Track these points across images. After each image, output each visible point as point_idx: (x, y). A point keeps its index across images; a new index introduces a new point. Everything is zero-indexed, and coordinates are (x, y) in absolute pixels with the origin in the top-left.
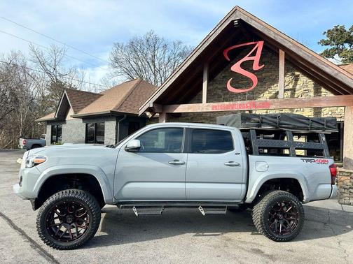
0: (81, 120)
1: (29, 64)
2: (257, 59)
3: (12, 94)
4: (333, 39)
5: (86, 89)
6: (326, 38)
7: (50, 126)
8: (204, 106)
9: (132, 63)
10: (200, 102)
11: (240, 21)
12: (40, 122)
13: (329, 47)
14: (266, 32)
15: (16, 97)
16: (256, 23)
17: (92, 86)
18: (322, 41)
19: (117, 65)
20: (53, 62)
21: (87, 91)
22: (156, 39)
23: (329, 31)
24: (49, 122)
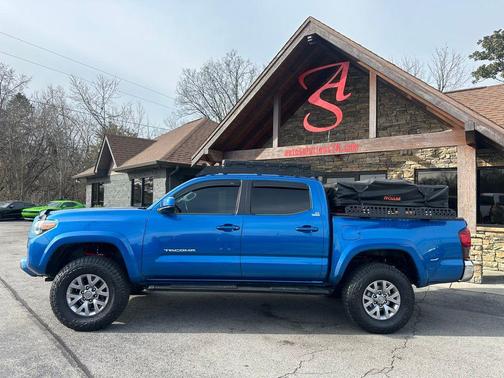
0: (126, 176)
2: (341, 86)
3: (51, 144)
4: (491, 49)
6: (481, 49)
7: (91, 186)
8: (274, 152)
11: (315, 36)
12: (78, 179)
14: (347, 50)
16: (335, 38)
18: (477, 54)
19: (186, 100)
20: (101, 100)
22: (240, 62)
23: (486, 38)
24: (89, 178)
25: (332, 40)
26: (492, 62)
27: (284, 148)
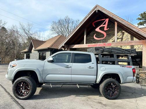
0: (37, 52)
1: (19, 30)
3: (13, 42)
4: (143, 17)
5: (41, 39)
6: (140, 17)
7: (26, 54)
8: (84, 45)
9: (59, 29)
10: (83, 43)
11: (99, 11)
12: (22, 52)
13: (141, 21)
15: (14, 43)
16: (105, 11)
17: (43, 38)
18: (139, 18)
19: (53, 30)
20: (28, 29)
21: (41, 40)
22: (69, 19)
23: (141, 14)
24: (25, 52)
25: (104, 12)
26: (143, 21)
27: (88, 44)
